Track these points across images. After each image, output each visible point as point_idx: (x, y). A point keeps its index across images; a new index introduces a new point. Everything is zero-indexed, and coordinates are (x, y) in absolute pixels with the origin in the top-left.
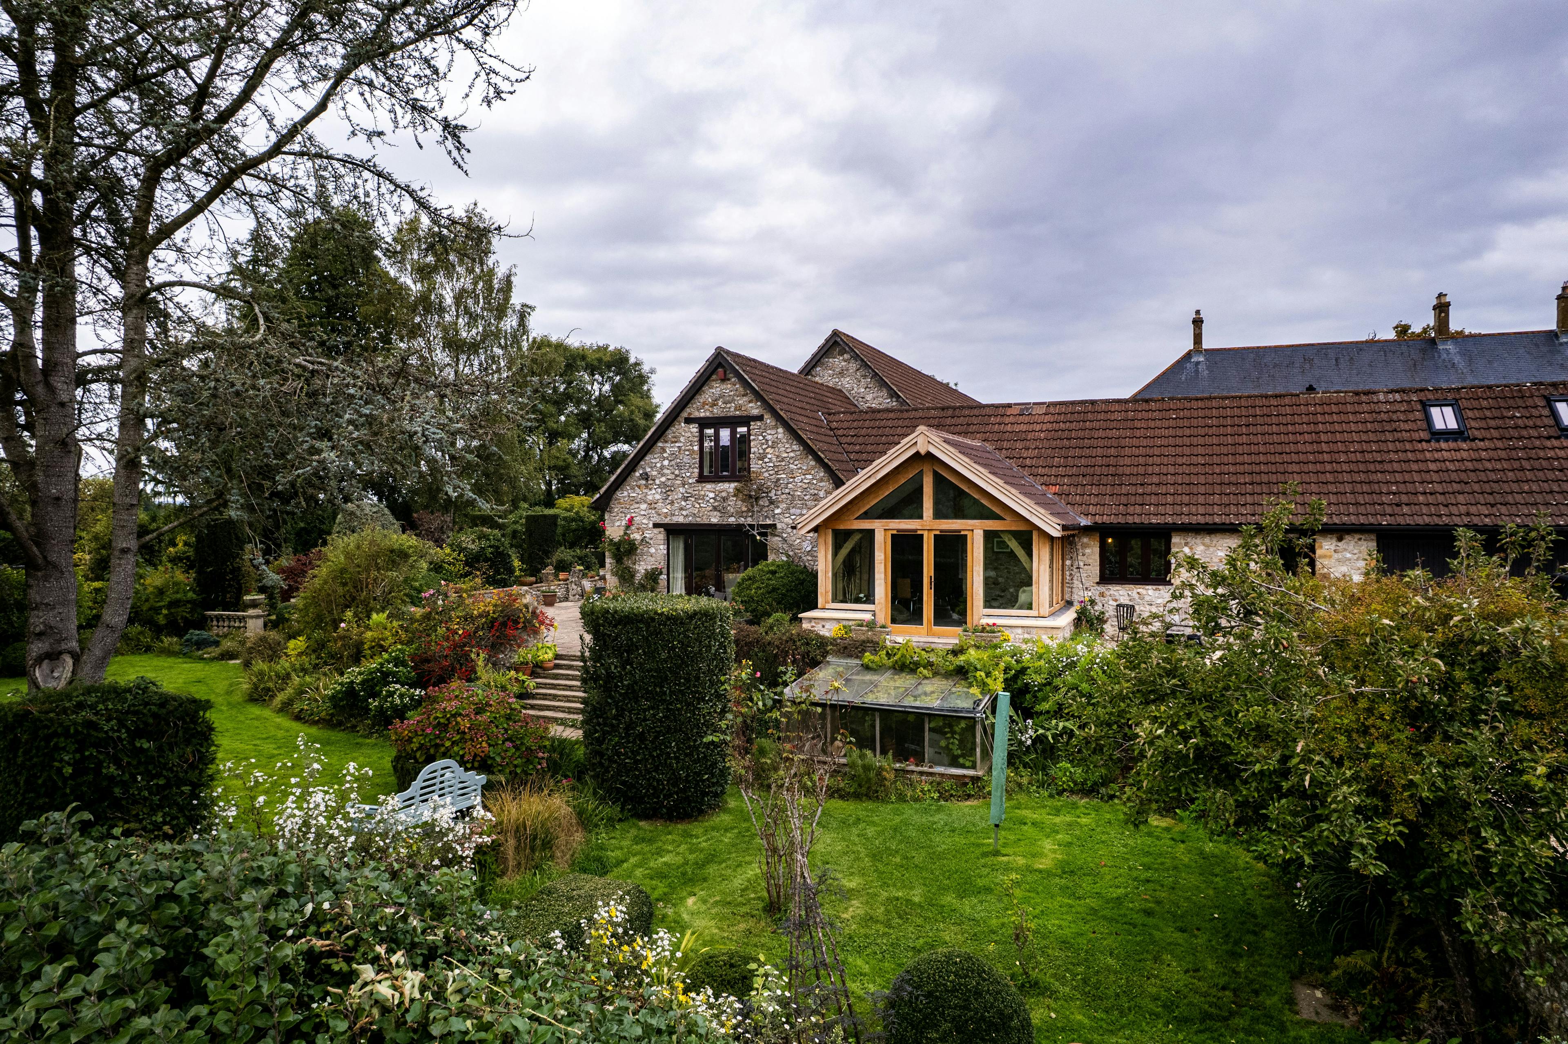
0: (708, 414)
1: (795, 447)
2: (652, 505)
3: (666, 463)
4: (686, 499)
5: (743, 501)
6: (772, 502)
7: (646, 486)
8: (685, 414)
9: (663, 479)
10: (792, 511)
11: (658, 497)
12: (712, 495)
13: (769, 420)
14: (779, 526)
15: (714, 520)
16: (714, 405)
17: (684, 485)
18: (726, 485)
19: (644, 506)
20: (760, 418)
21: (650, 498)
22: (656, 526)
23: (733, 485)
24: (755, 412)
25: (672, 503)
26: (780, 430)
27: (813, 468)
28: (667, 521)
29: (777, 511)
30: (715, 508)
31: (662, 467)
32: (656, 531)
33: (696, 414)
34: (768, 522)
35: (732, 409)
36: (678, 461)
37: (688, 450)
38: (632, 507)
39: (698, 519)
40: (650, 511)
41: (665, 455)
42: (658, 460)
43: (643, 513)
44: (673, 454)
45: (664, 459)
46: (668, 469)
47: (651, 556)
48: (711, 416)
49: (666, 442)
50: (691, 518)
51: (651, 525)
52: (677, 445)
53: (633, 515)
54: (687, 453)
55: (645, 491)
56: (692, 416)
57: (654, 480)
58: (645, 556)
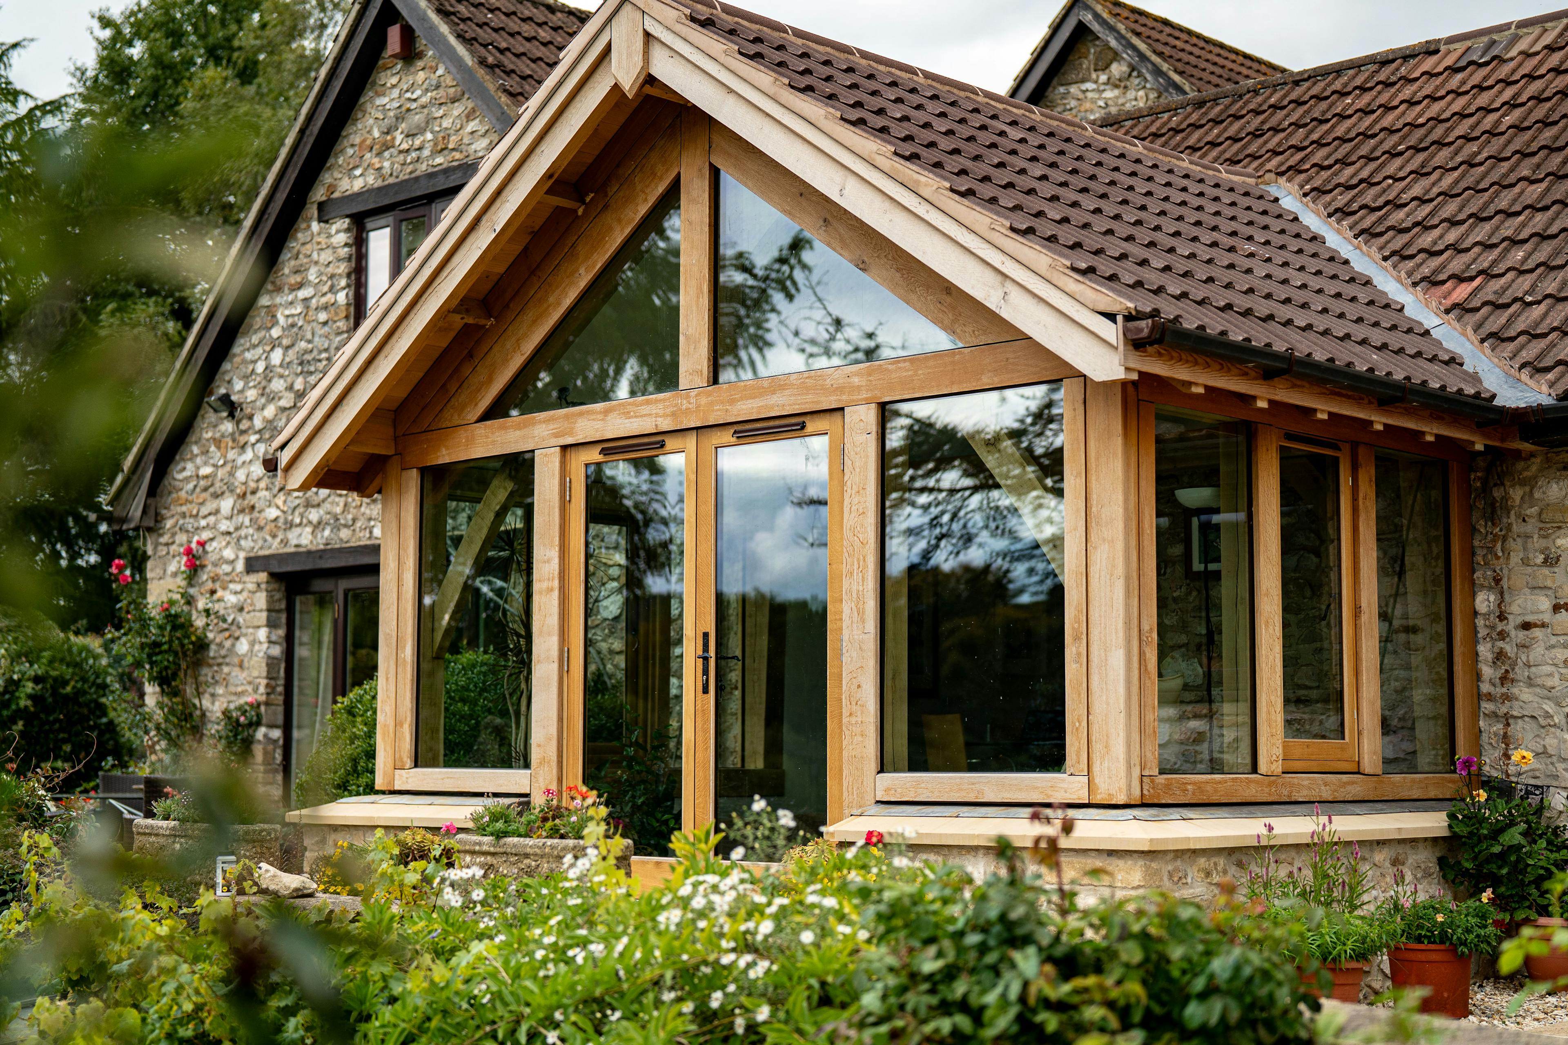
0: (371, 180)
2: (244, 499)
3: (277, 357)
7: (234, 440)
8: (319, 194)
16: (385, 146)
19: (227, 504)
21: (241, 475)
22: (251, 565)
28: (275, 547)
31: (269, 372)
32: (251, 582)
33: (345, 186)
35: (426, 153)
36: (303, 344)
37: (325, 308)
38: (204, 511)
39: (344, 534)
40: (241, 518)
41: (275, 332)
42: (260, 350)
43: (224, 526)
44: (293, 325)
45: (274, 344)
46: (281, 376)
47: (241, 666)
48: (379, 183)
49: (279, 289)
50: (327, 533)
51: (240, 566)
52: (302, 294)
53: (205, 535)
54: (323, 316)
55: (231, 455)
56: (336, 195)
57: (251, 418)
58: (226, 669)
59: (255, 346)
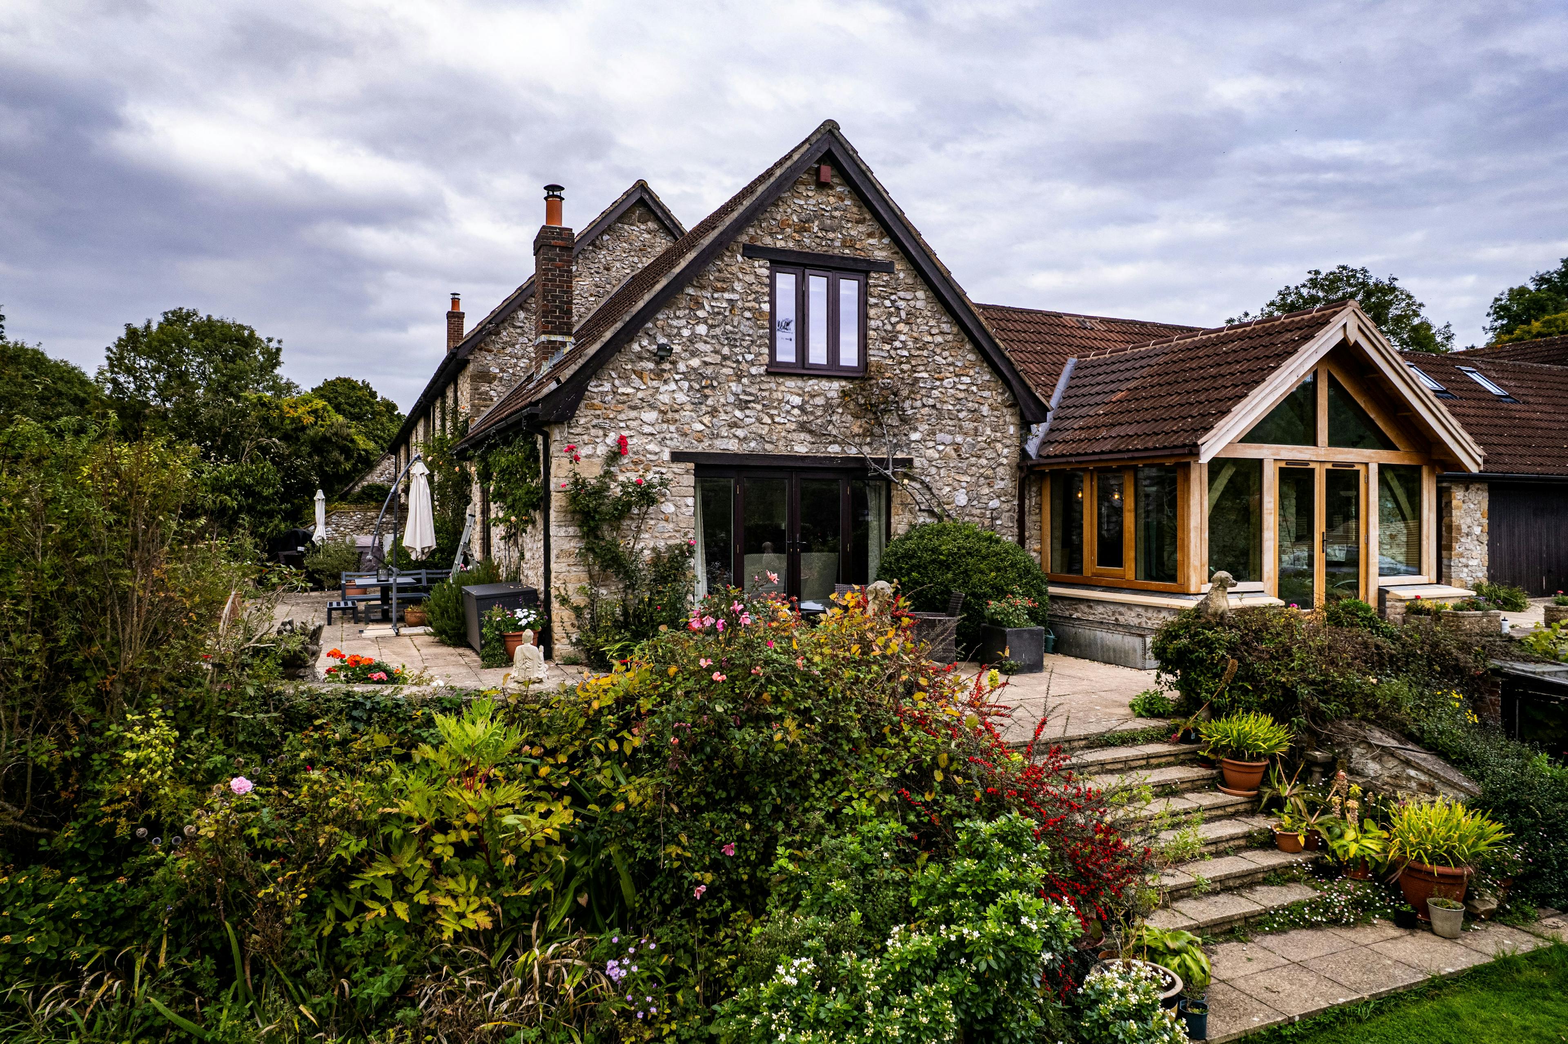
0: (791, 245)
1: (945, 327)
2: (668, 414)
3: (702, 329)
4: (743, 405)
5: (856, 417)
6: (904, 420)
7: (659, 374)
8: (744, 239)
9: (695, 362)
10: (940, 437)
11: (681, 398)
12: (797, 400)
13: (902, 272)
14: (917, 462)
15: (801, 449)
16: (802, 229)
17: (739, 378)
18: (825, 384)
19: (650, 416)
20: (886, 268)
21: (665, 398)
22: (677, 457)
23: (836, 385)
24: (880, 255)
25: (713, 412)
26: (920, 294)
27: (973, 365)
28: (700, 448)
29: (915, 436)
30: (803, 427)
31: (692, 340)
32: (678, 467)
33: (768, 241)
34: (899, 455)
35: (837, 244)
36: (729, 327)
37: (749, 309)
38: (622, 416)
39: (768, 447)
40: (665, 426)
41: (701, 314)
42: (683, 322)
43: (647, 429)
44: (719, 313)
45: (699, 321)
46: (706, 342)
47: (667, 520)
48: (796, 249)
49: (702, 287)
50: (753, 444)
51: (666, 456)
52: (727, 295)
53: (625, 433)
54: (748, 314)
55: (655, 383)
56: (759, 244)
57: (674, 363)
58: (652, 522)
59: (678, 318)
